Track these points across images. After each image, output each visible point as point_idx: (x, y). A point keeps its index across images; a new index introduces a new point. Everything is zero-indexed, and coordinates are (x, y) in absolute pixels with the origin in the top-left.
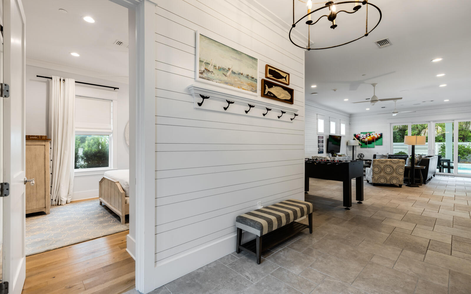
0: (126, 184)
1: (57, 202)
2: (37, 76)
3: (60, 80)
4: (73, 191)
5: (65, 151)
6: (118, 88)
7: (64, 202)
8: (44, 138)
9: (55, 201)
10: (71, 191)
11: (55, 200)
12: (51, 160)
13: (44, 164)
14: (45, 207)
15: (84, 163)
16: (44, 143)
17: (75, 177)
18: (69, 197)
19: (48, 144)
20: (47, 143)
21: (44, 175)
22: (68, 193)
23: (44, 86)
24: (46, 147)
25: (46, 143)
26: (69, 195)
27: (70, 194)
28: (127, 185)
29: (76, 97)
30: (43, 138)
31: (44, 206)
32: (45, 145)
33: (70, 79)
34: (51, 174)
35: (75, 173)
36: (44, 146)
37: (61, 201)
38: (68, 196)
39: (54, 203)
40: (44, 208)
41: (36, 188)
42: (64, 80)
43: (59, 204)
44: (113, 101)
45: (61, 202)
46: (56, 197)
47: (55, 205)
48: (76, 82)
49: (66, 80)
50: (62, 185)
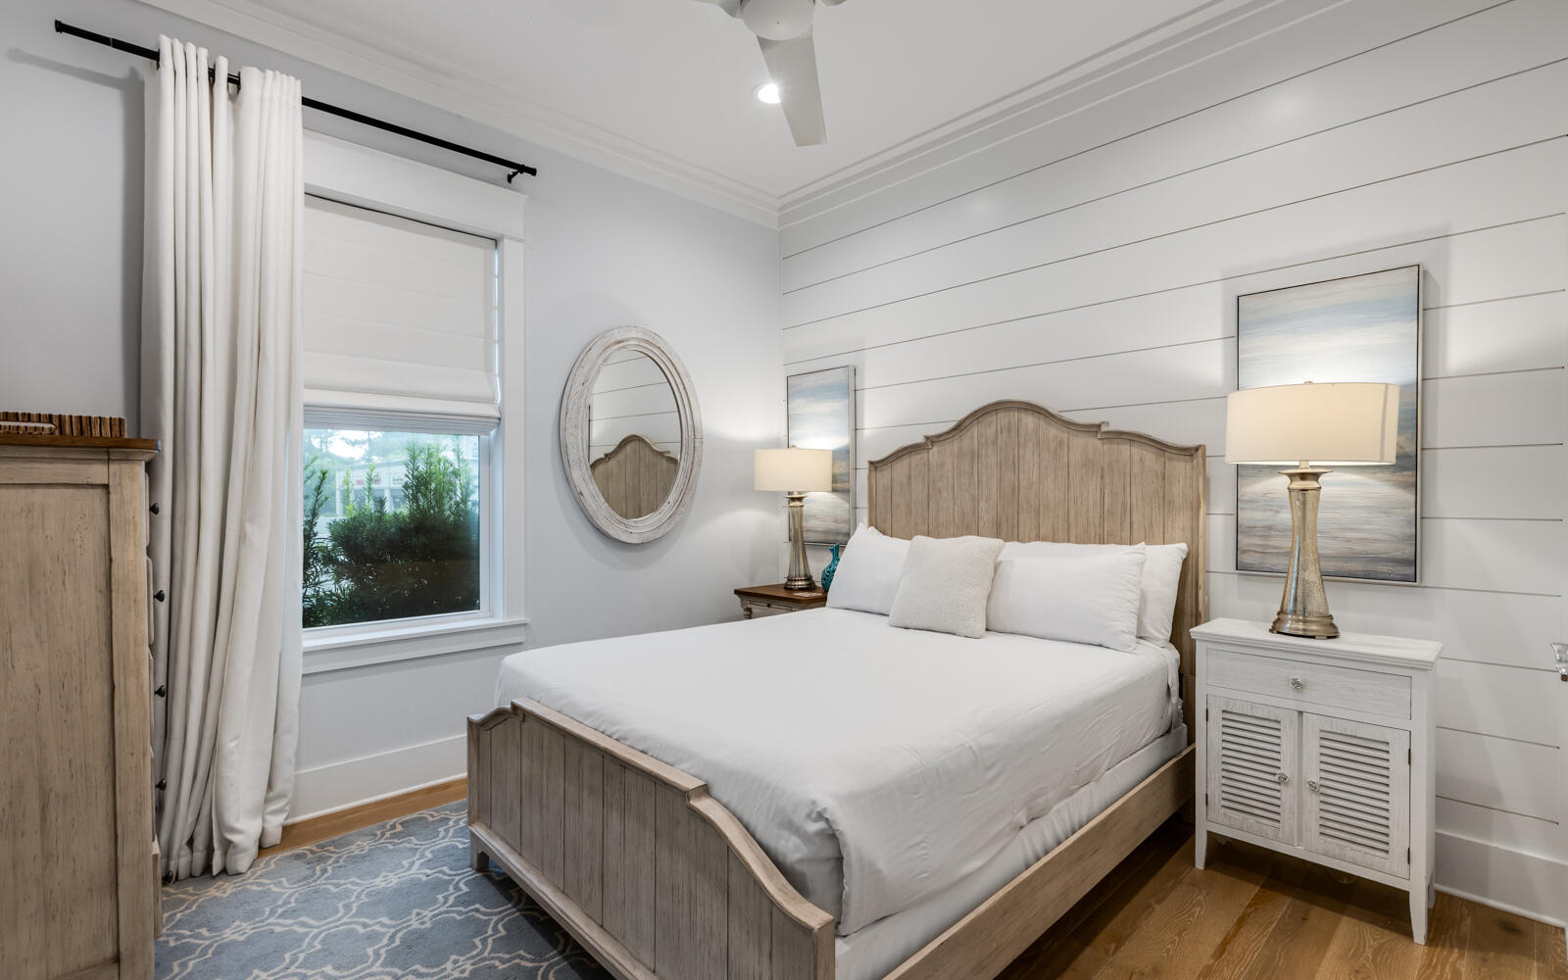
0: (814, 827)
1: (199, 856)
2: (61, 27)
3: (212, 73)
4: (298, 765)
5: (249, 528)
6: (533, 172)
7: (245, 850)
8: (107, 432)
9: (186, 851)
10: (286, 773)
11: (191, 842)
12: (159, 596)
13: (103, 630)
14: (117, 959)
15: (337, 581)
16: (97, 472)
17: (304, 676)
18: (272, 807)
19: (131, 479)
20: (125, 467)
21: (106, 711)
22: (270, 786)
23: (110, 107)
24: (112, 496)
25: (114, 467)
26: (271, 794)
27: (279, 787)
28: (820, 833)
29: (307, 204)
30: (96, 433)
31: (109, 951)
32: (106, 487)
33: (269, 73)
34: (160, 692)
35: (307, 653)
36: (100, 492)
37: (228, 845)
38: (267, 801)
39: (181, 862)
40: (105, 963)
41: (43, 819)
42: (235, 80)
43: (216, 867)
44: (506, 244)
45: (225, 853)
46: (191, 819)
47: (191, 876)
48: (306, 102)
49: (251, 78)
50: (233, 744)
